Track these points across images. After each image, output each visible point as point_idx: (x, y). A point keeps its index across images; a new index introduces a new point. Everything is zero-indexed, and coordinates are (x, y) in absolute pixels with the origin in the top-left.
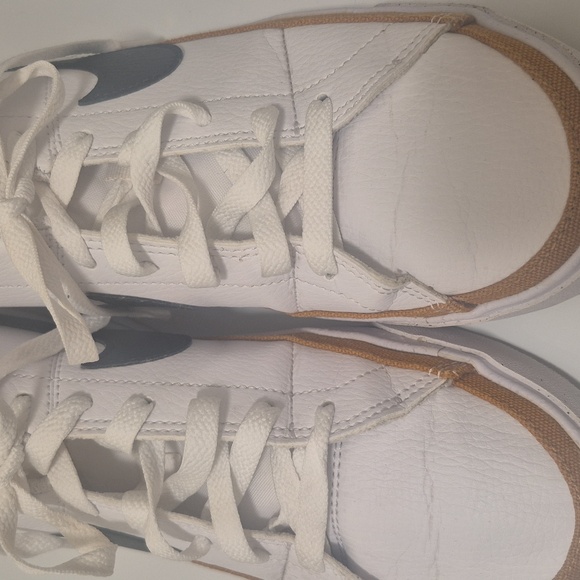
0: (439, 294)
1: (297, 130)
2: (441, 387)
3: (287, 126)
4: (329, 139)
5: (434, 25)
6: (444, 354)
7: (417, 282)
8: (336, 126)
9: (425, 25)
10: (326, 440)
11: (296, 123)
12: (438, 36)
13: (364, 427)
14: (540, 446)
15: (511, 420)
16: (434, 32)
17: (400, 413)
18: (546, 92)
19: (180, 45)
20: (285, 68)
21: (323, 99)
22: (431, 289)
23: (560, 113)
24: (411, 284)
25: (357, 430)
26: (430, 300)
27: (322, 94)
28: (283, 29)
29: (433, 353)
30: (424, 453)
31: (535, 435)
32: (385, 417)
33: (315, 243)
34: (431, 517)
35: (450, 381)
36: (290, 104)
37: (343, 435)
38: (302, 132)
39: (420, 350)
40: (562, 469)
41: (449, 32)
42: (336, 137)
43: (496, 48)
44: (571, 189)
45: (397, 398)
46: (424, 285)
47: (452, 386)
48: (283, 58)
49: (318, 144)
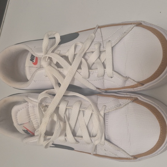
0: (135, 81)
1: (104, 48)
2: (130, 102)
3: (102, 47)
4: (111, 49)
5: (133, 25)
6: (131, 96)
7: (131, 79)
8: (112, 46)
9: (131, 25)
10: (104, 112)
11: (104, 46)
12: (134, 27)
13: (112, 110)
14: (152, 113)
15: (145, 108)
16: (133, 26)
17: (121, 107)
18: (157, 36)
19: (79, 33)
20: (101, 36)
21: (109, 41)
22: (134, 80)
23: (160, 41)
24: (129, 79)
25: (111, 110)
26: (134, 83)
27: (109, 40)
28: (100, 28)
29: (129, 96)
30: (126, 116)
31: (151, 111)
32: (117, 108)
33: (109, 70)
34: (128, 130)
35: (132, 101)
36: (102, 43)
37: (108, 111)
38: (105, 48)
39: (126, 96)
40: (157, 117)
41: (136, 26)
42: (112, 48)
43: (146, 29)
44: (163, 56)
45: (121, 105)
46: (132, 79)
47: (132, 102)
48: (101, 34)
49: (108, 49)
